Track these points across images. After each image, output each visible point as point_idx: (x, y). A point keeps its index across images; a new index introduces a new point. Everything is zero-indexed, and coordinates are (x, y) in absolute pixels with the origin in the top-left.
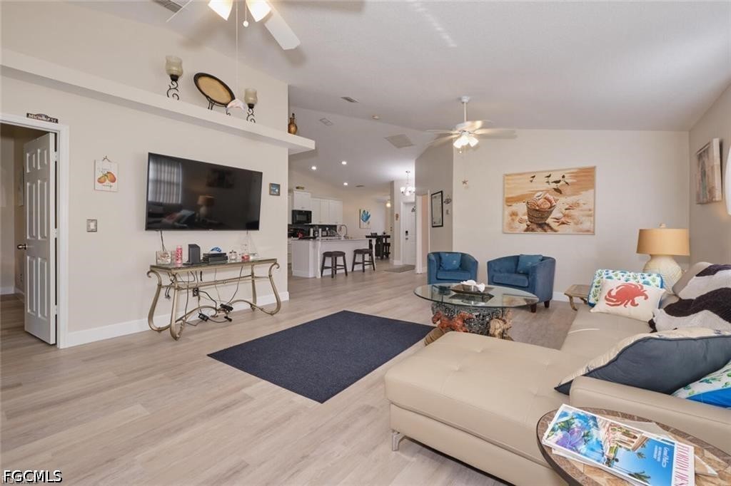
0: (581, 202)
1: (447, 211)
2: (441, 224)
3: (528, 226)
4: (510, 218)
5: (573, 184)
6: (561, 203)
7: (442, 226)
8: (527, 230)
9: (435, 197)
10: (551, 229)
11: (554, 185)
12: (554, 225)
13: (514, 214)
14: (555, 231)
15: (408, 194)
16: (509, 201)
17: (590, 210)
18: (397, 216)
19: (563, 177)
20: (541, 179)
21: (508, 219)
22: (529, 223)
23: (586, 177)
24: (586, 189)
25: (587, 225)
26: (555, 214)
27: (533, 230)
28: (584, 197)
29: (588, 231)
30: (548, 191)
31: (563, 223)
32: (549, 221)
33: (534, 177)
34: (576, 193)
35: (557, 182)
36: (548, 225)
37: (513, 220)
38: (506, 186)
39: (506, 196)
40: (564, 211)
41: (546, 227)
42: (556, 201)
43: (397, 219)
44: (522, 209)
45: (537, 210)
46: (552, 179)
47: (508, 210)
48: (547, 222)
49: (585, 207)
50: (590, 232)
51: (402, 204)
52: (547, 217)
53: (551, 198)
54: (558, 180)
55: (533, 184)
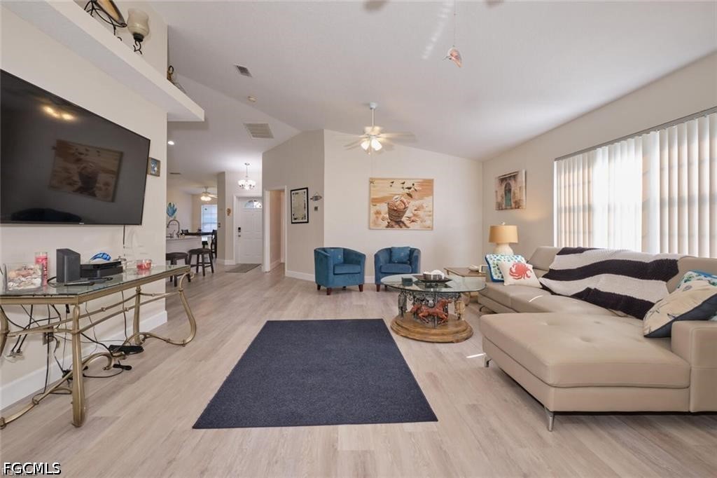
0: (425, 205)
1: (316, 208)
2: (306, 220)
3: (389, 223)
4: (375, 216)
5: (420, 191)
6: (412, 204)
7: (308, 222)
8: (388, 226)
9: (297, 193)
10: (405, 225)
11: (407, 191)
12: (407, 223)
13: (378, 213)
14: (408, 227)
15: (247, 188)
16: (375, 201)
17: (430, 212)
18: (229, 211)
19: (413, 185)
20: (397, 184)
21: (373, 217)
22: (389, 221)
23: (427, 186)
24: (428, 195)
25: (428, 223)
26: (408, 214)
27: (392, 227)
28: (426, 202)
29: (429, 227)
30: (403, 195)
31: (413, 221)
32: (404, 219)
33: (392, 183)
34: (421, 198)
35: (409, 188)
36: (403, 222)
37: (377, 218)
38: (372, 188)
39: (372, 197)
40: (413, 211)
41: (401, 224)
42: (409, 203)
43: (228, 215)
44: (384, 208)
45: (396, 210)
46: (406, 185)
47: (374, 209)
48: (402, 220)
49: (427, 209)
50: (430, 228)
51: (235, 198)
52: (402, 216)
53: (405, 201)
54: (409, 186)
55: (392, 189)
